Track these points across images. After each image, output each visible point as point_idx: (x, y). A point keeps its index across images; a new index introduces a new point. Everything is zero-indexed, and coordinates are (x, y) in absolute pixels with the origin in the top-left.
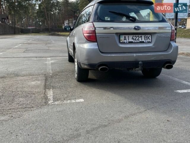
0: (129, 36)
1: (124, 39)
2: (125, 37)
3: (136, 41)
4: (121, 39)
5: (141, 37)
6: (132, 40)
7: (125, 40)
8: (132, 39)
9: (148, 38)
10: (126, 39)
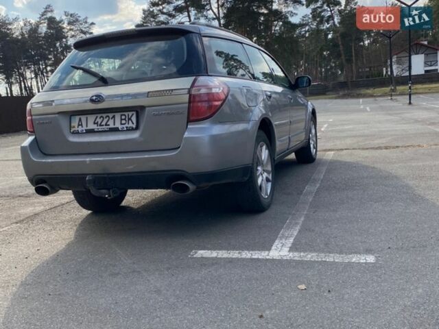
0: (89, 116)
1: (79, 125)
2: (80, 120)
3: (100, 128)
4: (72, 125)
5: (114, 117)
6: (95, 127)
7: (80, 127)
8: (94, 123)
9: (130, 119)
10: (82, 125)
